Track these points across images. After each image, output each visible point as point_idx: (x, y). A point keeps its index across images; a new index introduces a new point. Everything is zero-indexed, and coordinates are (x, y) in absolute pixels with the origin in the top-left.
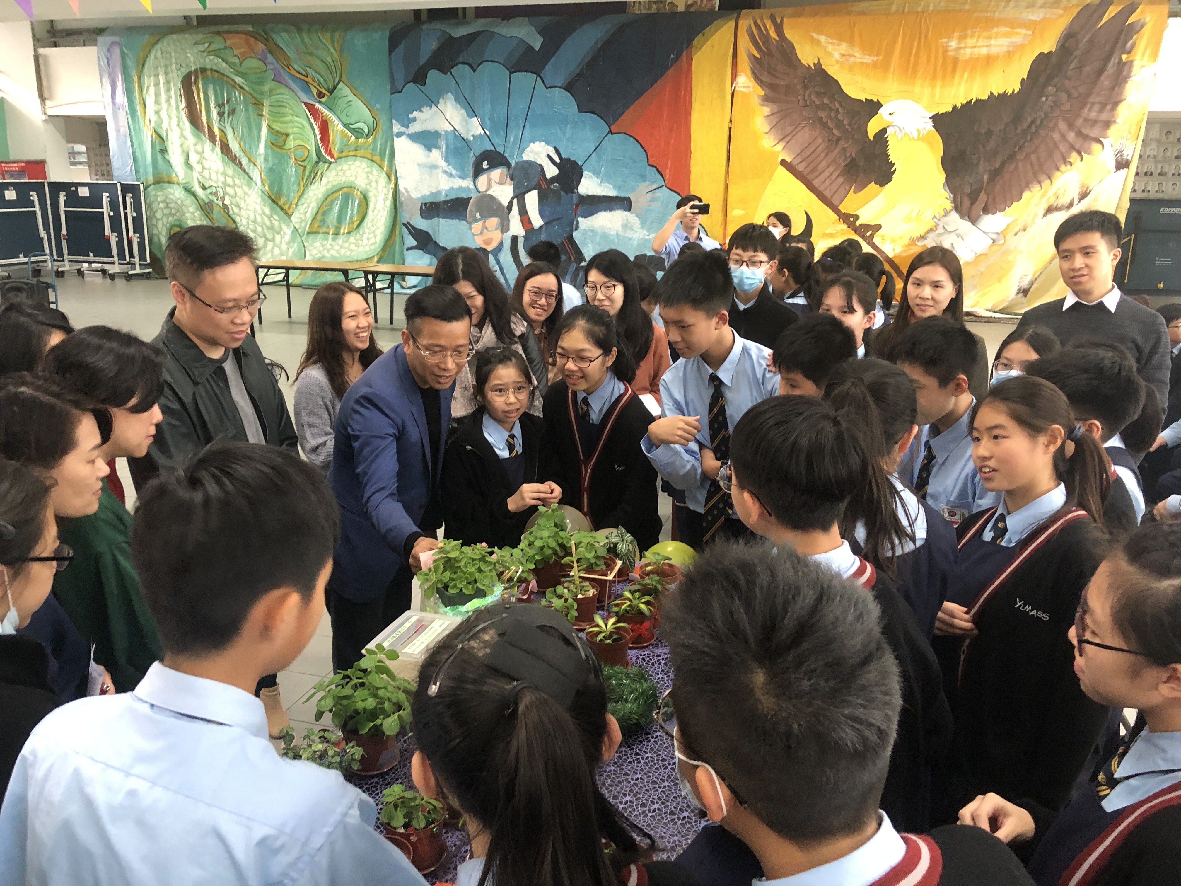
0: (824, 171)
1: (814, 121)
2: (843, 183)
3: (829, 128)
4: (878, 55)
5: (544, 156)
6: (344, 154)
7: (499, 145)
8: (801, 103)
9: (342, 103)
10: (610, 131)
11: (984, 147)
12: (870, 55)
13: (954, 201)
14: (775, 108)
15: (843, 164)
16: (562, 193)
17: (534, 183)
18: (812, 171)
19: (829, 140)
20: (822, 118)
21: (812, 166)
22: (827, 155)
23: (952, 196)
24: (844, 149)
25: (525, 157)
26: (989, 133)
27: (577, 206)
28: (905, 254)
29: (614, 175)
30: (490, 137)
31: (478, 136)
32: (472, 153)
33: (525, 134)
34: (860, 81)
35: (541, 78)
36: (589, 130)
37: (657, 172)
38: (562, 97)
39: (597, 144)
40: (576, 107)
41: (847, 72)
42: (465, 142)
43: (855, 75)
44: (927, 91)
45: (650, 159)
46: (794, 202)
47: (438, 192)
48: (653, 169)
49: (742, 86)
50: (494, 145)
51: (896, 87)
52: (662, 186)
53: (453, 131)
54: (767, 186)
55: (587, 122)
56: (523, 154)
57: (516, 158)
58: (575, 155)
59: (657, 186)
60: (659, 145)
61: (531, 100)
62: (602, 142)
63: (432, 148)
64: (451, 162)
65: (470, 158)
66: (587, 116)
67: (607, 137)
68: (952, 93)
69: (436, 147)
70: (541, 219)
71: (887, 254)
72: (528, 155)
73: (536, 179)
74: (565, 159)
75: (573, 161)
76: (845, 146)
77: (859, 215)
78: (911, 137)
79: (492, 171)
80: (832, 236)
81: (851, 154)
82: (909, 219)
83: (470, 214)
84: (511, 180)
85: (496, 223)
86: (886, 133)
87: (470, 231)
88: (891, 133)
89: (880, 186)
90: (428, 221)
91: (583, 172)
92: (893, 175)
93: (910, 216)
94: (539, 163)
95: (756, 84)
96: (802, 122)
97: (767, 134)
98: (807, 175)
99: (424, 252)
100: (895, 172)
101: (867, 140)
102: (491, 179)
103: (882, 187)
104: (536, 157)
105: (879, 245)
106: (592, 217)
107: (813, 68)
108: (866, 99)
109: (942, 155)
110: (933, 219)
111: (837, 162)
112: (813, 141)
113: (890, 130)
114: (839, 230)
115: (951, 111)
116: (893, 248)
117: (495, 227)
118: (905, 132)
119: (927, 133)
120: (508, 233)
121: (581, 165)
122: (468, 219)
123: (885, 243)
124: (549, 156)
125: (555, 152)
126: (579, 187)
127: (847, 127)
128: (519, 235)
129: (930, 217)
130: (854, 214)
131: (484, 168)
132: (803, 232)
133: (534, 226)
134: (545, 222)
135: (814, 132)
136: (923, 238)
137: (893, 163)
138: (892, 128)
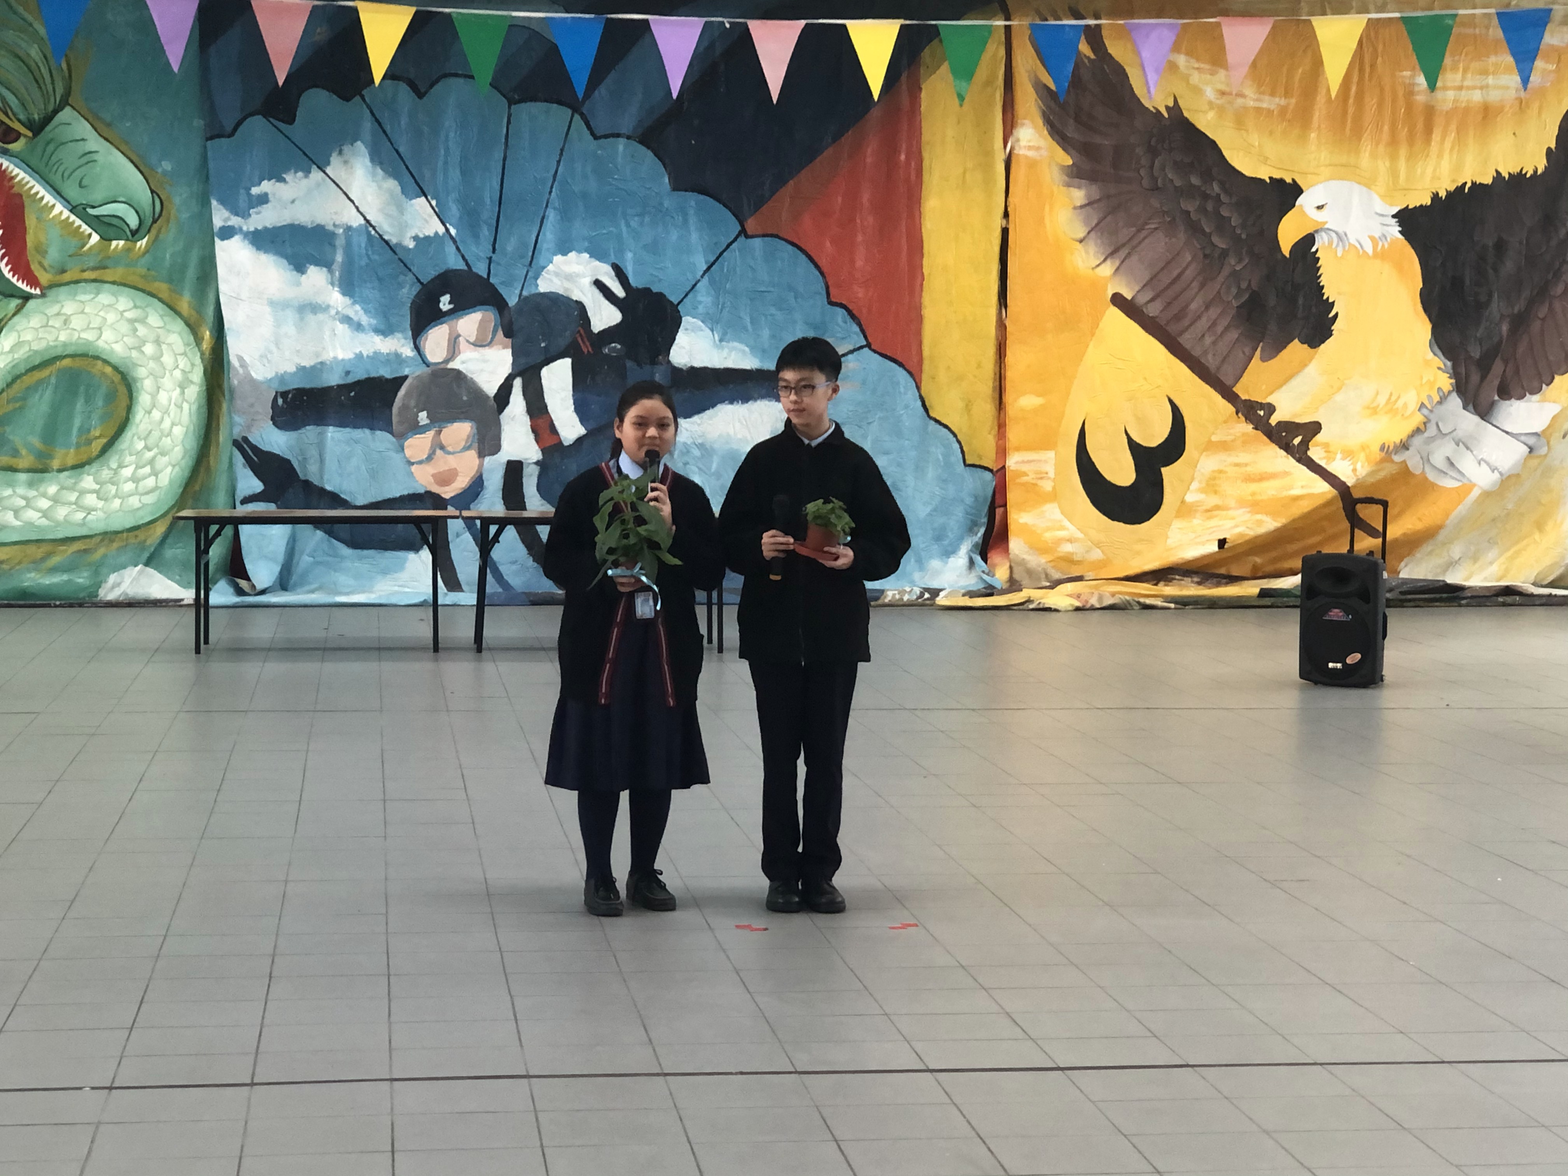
0: (1199, 317)
1: (1174, 219)
2: (1238, 340)
3: (1203, 232)
4: (1287, 94)
5: (587, 281)
6: (67, 277)
7: (479, 259)
8: (1146, 183)
9: (68, 156)
10: (743, 232)
11: (1496, 270)
12: (1273, 94)
13: (1455, 374)
14: (1095, 191)
15: (1235, 304)
16: (629, 364)
17: (562, 342)
18: (1178, 318)
19: (1206, 256)
20: (1188, 213)
21: (1175, 309)
22: (1202, 286)
23: (1449, 364)
24: (1234, 274)
26: (1500, 247)
28: (1371, 480)
29: (752, 323)
30: (457, 239)
31: (427, 238)
32: (411, 275)
33: (545, 235)
34: (1257, 144)
35: (582, 115)
36: (692, 228)
37: (848, 318)
38: (633, 156)
39: (712, 259)
40: (667, 180)
41: (1231, 125)
42: (394, 252)
43: (1247, 131)
44: (1383, 165)
45: (831, 289)
46: (1145, 379)
47: (319, 366)
48: (841, 312)
49: (1025, 147)
50: (467, 257)
51: (1324, 156)
52: (861, 347)
53: (364, 228)
54: (1087, 346)
55: (691, 212)
56: (537, 279)
57: (520, 288)
58: (660, 280)
59: (851, 348)
60: (852, 261)
61: (559, 162)
62: (725, 254)
63: (308, 265)
64: (357, 295)
65: (401, 286)
66: (692, 200)
67: (734, 245)
68: (1429, 171)
69: (318, 263)
70: (579, 423)
71: (1343, 479)
72: (551, 281)
73: (568, 333)
74: (638, 290)
75: (657, 293)
76: (1238, 268)
77: (1274, 403)
78: (1361, 251)
79: (461, 317)
80: (1224, 446)
81: (1249, 285)
82: (1373, 410)
83: (400, 413)
84: (506, 335)
85: (467, 433)
86: (1313, 244)
87: (400, 455)
88: (1324, 243)
89: (1309, 346)
90: (288, 433)
91: (681, 318)
92: (1333, 324)
93: (1375, 405)
94: (575, 299)
95: (1055, 144)
96: (1150, 219)
97: (1081, 241)
98: (1166, 325)
99: (278, 508)
100: (1338, 320)
101: (1279, 257)
102: (459, 336)
103: (1315, 348)
104: (567, 284)
105: (1322, 463)
106: (701, 415)
107: (1166, 115)
108: (1271, 178)
109: (1421, 286)
110: (1419, 410)
111: (1225, 299)
112: (1173, 258)
113: (1322, 238)
114: (1238, 435)
115: (1429, 203)
116: (1351, 467)
117: (463, 444)
118: (1349, 243)
119: (1390, 245)
120: (496, 456)
121: (676, 303)
122: (394, 428)
123: (1334, 459)
124: (599, 284)
125: (613, 273)
126: (672, 351)
127: (1238, 231)
128: (526, 459)
129: (1413, 405)
130: (1264, 402)
131: (440, 310)
132: (1167, 439)
133: (562, 439)
134: (590, 428)
135: (1174, 240)
136: (1404, 446)
137: (1331, 300)
138: (1323, 234)
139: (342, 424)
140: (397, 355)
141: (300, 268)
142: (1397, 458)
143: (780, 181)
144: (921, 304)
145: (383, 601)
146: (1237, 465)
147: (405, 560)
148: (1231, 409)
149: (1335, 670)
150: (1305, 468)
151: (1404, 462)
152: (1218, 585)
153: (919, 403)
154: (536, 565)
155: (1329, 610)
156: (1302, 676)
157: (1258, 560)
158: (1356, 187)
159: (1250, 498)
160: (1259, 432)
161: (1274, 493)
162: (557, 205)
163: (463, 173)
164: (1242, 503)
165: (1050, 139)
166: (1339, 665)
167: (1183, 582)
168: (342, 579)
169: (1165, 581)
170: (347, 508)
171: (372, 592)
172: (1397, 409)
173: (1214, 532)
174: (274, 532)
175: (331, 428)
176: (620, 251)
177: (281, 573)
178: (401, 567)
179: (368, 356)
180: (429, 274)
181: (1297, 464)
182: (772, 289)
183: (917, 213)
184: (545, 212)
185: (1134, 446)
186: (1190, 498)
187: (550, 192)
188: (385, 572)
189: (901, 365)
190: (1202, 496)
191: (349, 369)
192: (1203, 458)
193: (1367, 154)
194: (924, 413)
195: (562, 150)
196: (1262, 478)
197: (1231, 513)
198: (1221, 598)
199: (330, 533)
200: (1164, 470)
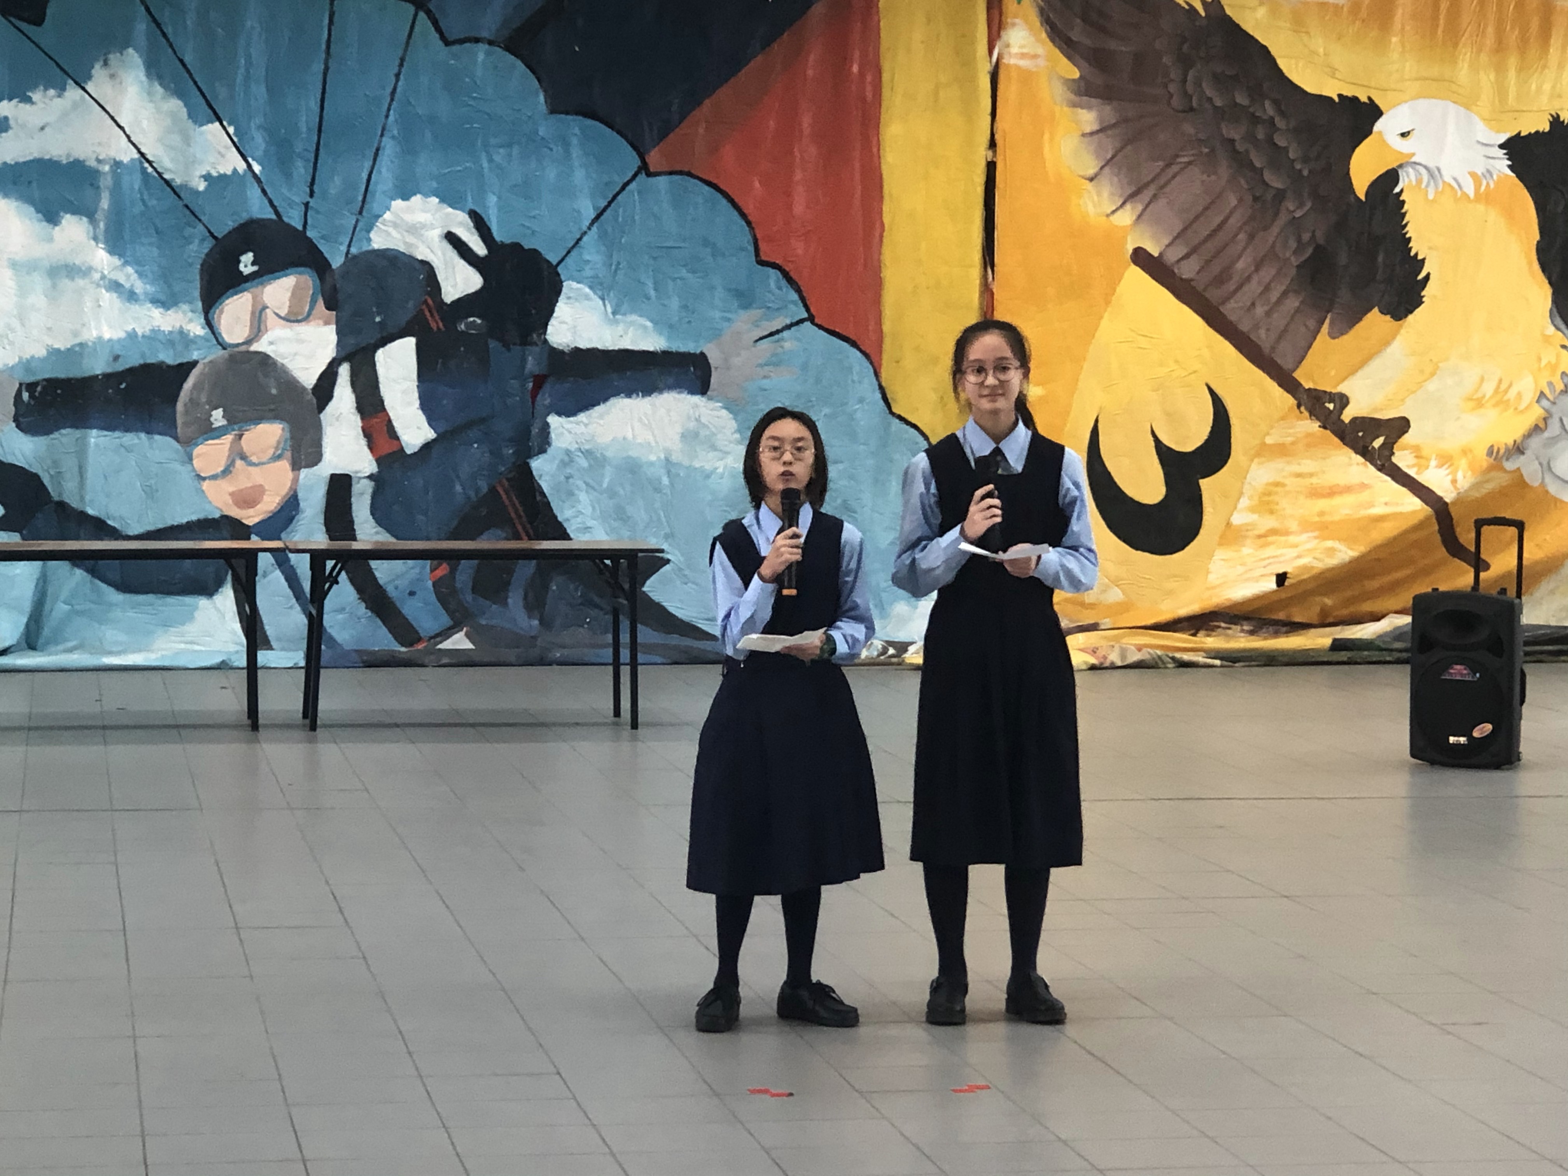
0: (1248, 279)
1: (1213, 151)
2: (1297, 311)
3: (1252, 167)
5: (435, 234)
7: (291, 204)
8: (1176, 102)
10: (644, 168)
14: (1109, 112)
15: (1295, 261)
16: (493, 344)
17: (403, 318)
18: (1220, 280)
20: (1232, 141)
21: (1216, 268)
22: (1251, 237)
24: (1294, 222)
25: (379, 240)
27: (539, 381)
28: (1477, 494)
29: (656, 290)
30: (262, 180)
31: (222, 177)
32: (201, 227)
33: (380, 172)
34: (1321, 50)
35: (429, 13)
36: (576, 164)
37: (784, 282)
38: (496, 67)
39: (603, 204)
40: (542, 98)
41: (1288, 25)
42: (179, 197)
43: (1307, 33)
44: (1487, 79)
45: (762, 246)
46: (1177, 362)
47: (77, 349)
48: (774, 274)
49: (1016, 54)
50: (276, 203)
51: (1410, 67)
52: (801, 321)
53: (138, 163)
54: (1101, 318)
55: (575, 141)
56: (369, 231)
57: (347, 243)
58: (533, 232)
59: (788, 322)
60: (789, 207)
61: (397, 76)
62: (619, 197)
63: (62, 214)
64: (128, 253)
65: (188, 241)
66: (575, 125)
67: (633, 186)
68: (1547, 87)
69: (76, 210)
70: (426, 424)
71: (1440, 493)
72: (388, 234)
73: (411, 304)
74: (503, 245)
75: (530, 250)
76: (1298, 214)
77: (1347, 394)
78: (1459, 193)
79: (269, 282)
80: (1282, 451)
81: (1313, 236)
82: (1479, 403)
83: (187, 412)
84: (329, 308)
85: (277, 438)
86: (1397, 182)
87: (189, 467)
88: (1410, 181)
89: (1392, 317)
90: (36, 439)
91: (561, 282)
92: (1423, 289)
93: (1479, 395)
94: (420, 258)
95: (1057, 51)
96: (1182, 149)
97: (1091, 179)
98: (1205, 290)
99: (24, 538)
100: (1430, 283)
101: (1352, 199)
102: (265, 307)
103: (1400, 319)
104: (410, 239)
105: (1412, 472)
106: (588, 413)
107: (1203, 14)
108: (1340, 96)
109: (1538, 237)
110: (1538, 401)
111: (1281, 255)
112: (1213, 202)
113: (1408, 176)
114: (1299, 435)
115: (1547, 129)
116: (1450, 477)
117: (271, 451)
118: (1444, 182)
119: (1497, 184)
120: (315, 468)
121: (554, 263)
122: (179, 430)
123: (1427, 467)
124: (452, 239)
125: (472, 224)
126: (549, 327)
127: (1298, 166)
128: (357, 472)
129: (1530, 396)
130: (1334, 391)
131: (241, 273)
132: (1207, 441)
133: (404, 445)
134: (441, 430)
135: (1213, 177)
136: (1518, 449)
137: (1420, 257)
138: (1410, 170)
139: (110, 427)
140: (181, 332)
141: (51, 218)
142: (1509, 466)
143: (693, 101)
144: (879, 261)
145: (167, 663)
146: (1299, 475)
147: (196, 608)
148: (1291, 401)
149: (1458, 745)
150: (1388, 479)
151: (1518, 469)
152: (1276, 634)
153: (878, 395)
154: (370, 614)
155: (1449, 666)
156: (1413, 755)
157: (1328, 601)
158: (1452, 108)
159: (1317, 519)
160: (1328, 432)
161: (1347, 511)
162: (395, 132)
163: (270, 90)
164: (1306, 526)
165: (1051, 44)
166: (1462, 740)
167: (1229, 632)
168: (111, 635)
169: (1206, 630)
170: (116, 539)
171: (152, 651)
172: (1509, 400)
173: (1270, 564)
174: (18, 571)
175: (94, 432)
176: (481, 192)
177: (27, 625)
178: (189, 617)
179: (143, 336)
180: (225, 225)
181: (1379, 473)
182: (682, 245)
183: (874, 142)
184: (380, 142)
185: (1164, 453)
186: (1237, 519)
187: (387, 116)
188: (166, 624)
189: (854, 344)
190: (1253, 517)
191: (119, 353)
192: (1254, 466)
193: (1466, 65)
194: (886, 408)
195: (402, 60)
196: (1332, 492)
197: (1292, 539)
198: (1283, 653)
199: (93, 572)
200: (1204, 483)
